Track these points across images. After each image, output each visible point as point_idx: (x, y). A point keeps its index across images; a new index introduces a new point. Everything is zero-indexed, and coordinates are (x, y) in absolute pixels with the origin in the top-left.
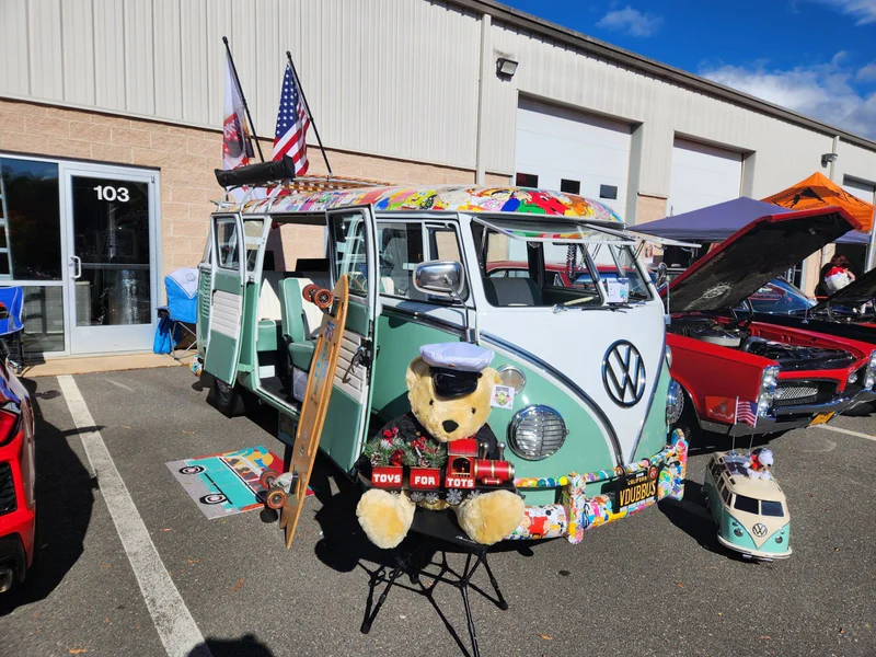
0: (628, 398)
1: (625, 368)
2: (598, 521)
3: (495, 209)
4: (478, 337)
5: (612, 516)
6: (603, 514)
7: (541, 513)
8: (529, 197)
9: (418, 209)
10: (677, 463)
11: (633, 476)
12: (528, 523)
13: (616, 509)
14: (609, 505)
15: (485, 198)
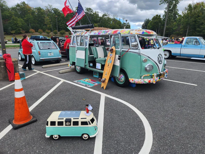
0: (161, 63)
1: (160, 58)
2: (157, 81)
3: (141, 33)
4: (141, 54)
5: (159, 80)
6: (158, 80)
7: (150, 79)
8: (145, 31)
9: (127, 34)
10: (166, 73)
11: (162, 74)
12: (148, 81)
13: (160, 79)
14: (159, 78)
15: (139, 32)
